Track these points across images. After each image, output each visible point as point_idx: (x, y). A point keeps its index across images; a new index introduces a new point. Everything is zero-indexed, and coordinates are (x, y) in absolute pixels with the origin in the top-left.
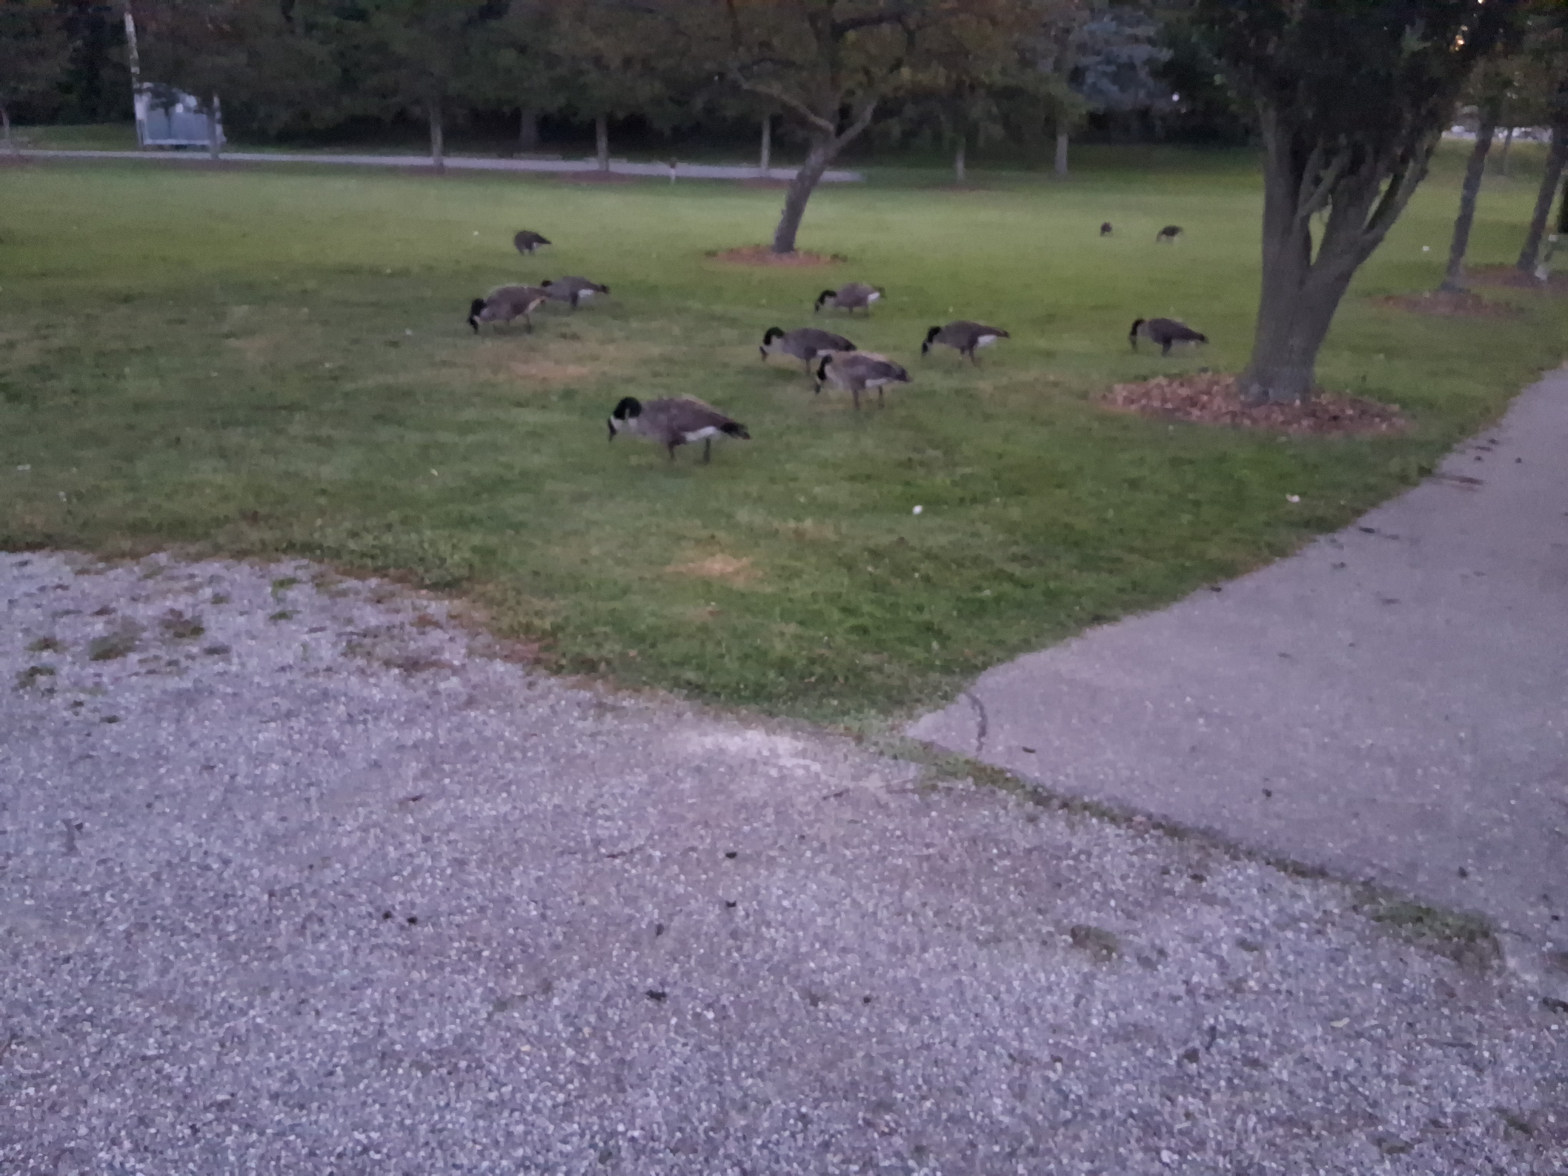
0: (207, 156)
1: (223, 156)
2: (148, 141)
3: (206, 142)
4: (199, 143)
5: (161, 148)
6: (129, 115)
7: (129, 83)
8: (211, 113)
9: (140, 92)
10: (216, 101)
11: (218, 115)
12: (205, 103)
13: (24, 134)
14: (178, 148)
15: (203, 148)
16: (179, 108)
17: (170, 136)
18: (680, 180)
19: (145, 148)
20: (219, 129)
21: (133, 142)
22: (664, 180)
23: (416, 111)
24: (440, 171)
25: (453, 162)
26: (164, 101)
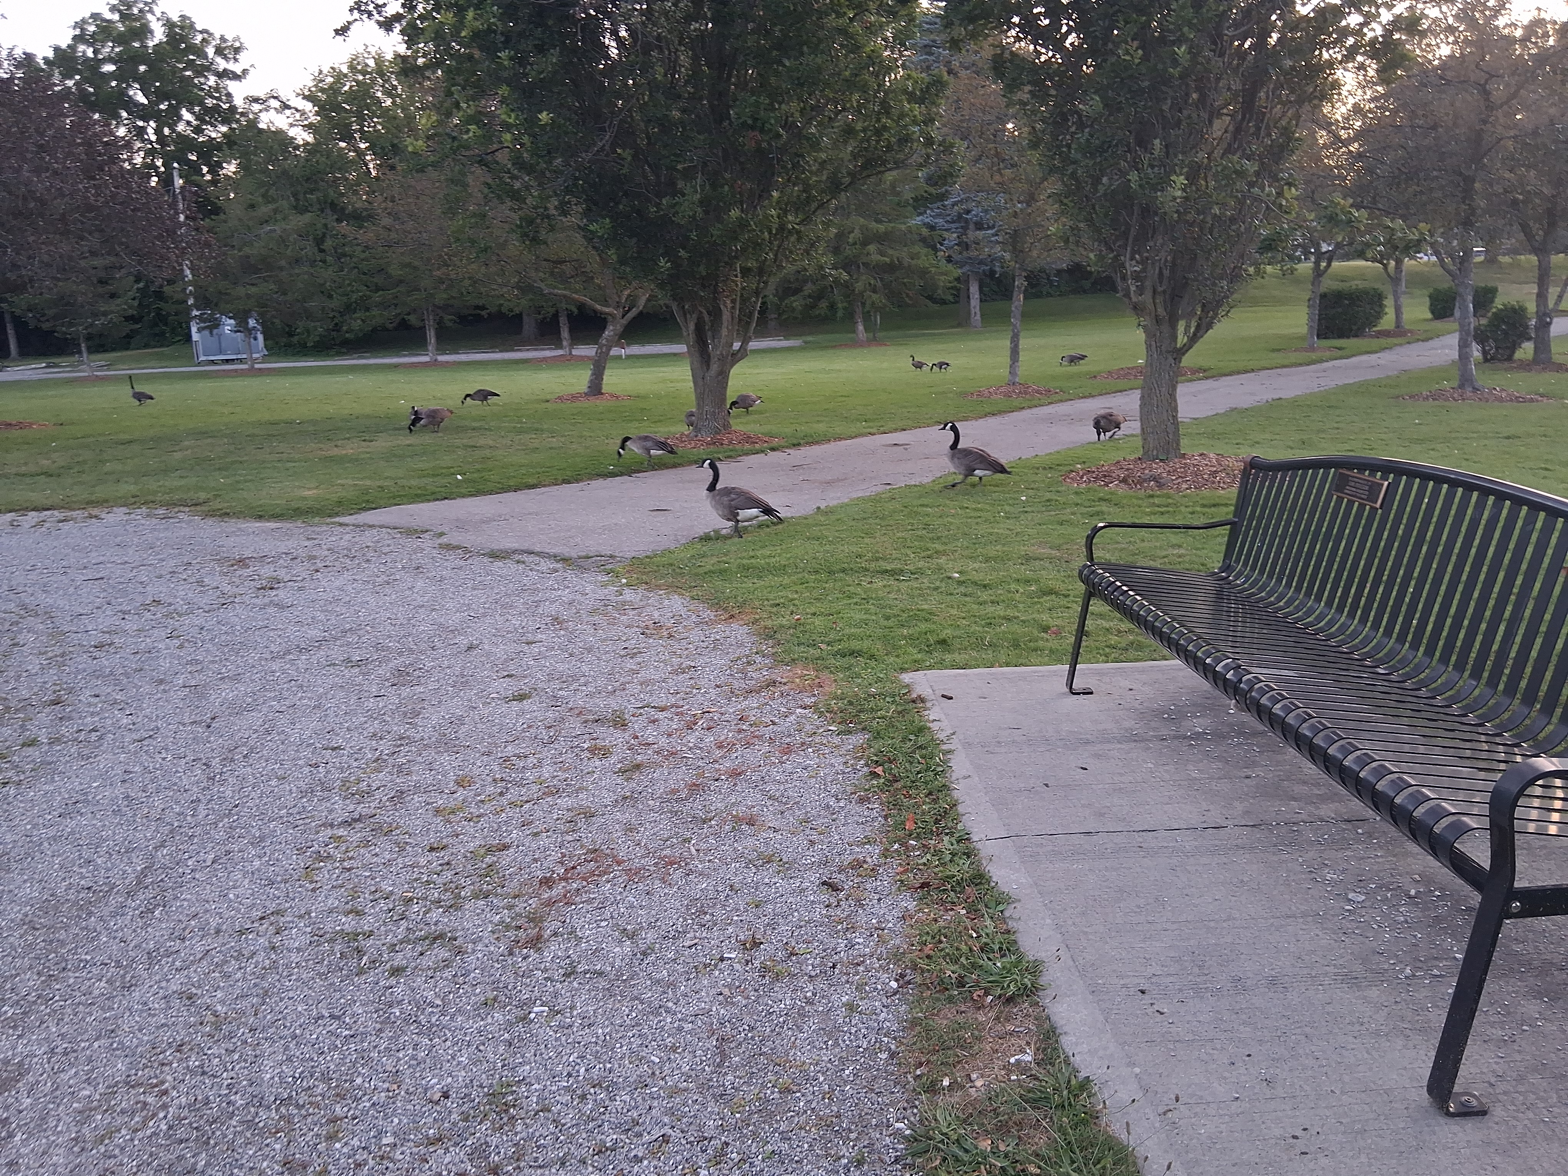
0: (248, 366)
1: (257, 366)
2: (202, 358)
3: (244, 356)
4: (240, 356)
5: (213, 362)
6: (188, 337)
7: (185, 313)
8: (249, 332)
9: (193, 320)
10: (252, 323)
11: (257, 332)
12: (242, 324)
13: (100, 359)
14: (227, 361)
15: (241, 361)
16: (225, 330)
17: (221, 353)
19: (199, 364)
20: (260, 343)
21: (190, 359)
23: (413, 319)
24: (434, 365)
25: (441, 358)
26: (213, 325)
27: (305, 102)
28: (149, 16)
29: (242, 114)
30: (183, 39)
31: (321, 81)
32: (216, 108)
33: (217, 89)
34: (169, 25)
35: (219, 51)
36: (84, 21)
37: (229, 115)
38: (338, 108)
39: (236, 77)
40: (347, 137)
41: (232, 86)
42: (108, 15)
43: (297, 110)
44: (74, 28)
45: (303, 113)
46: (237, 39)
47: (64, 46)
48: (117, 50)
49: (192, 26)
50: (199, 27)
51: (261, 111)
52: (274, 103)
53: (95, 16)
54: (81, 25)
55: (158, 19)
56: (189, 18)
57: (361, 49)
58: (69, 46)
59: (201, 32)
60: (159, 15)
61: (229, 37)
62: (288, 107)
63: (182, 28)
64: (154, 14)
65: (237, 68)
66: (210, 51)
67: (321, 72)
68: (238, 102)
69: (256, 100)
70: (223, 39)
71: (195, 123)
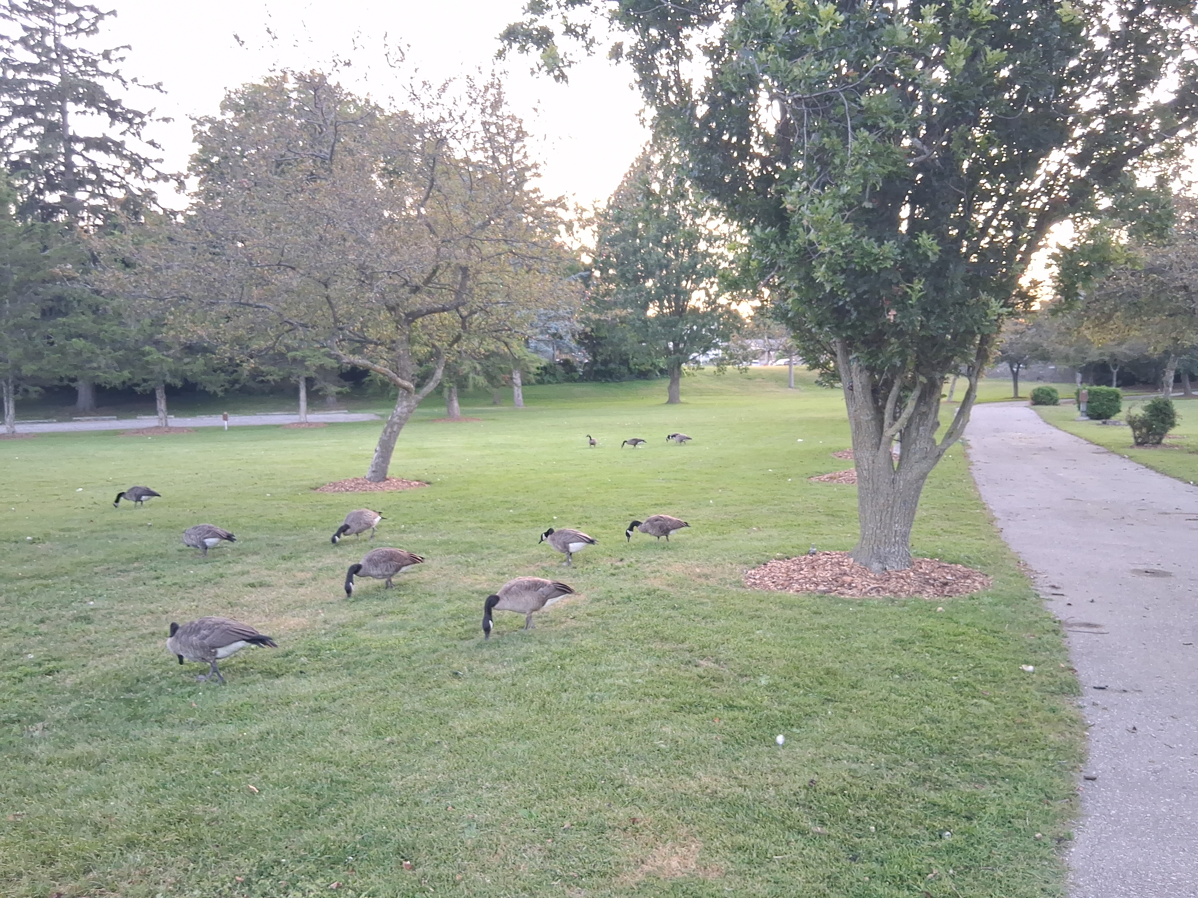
18: (231, 428)
22: (221, 429)
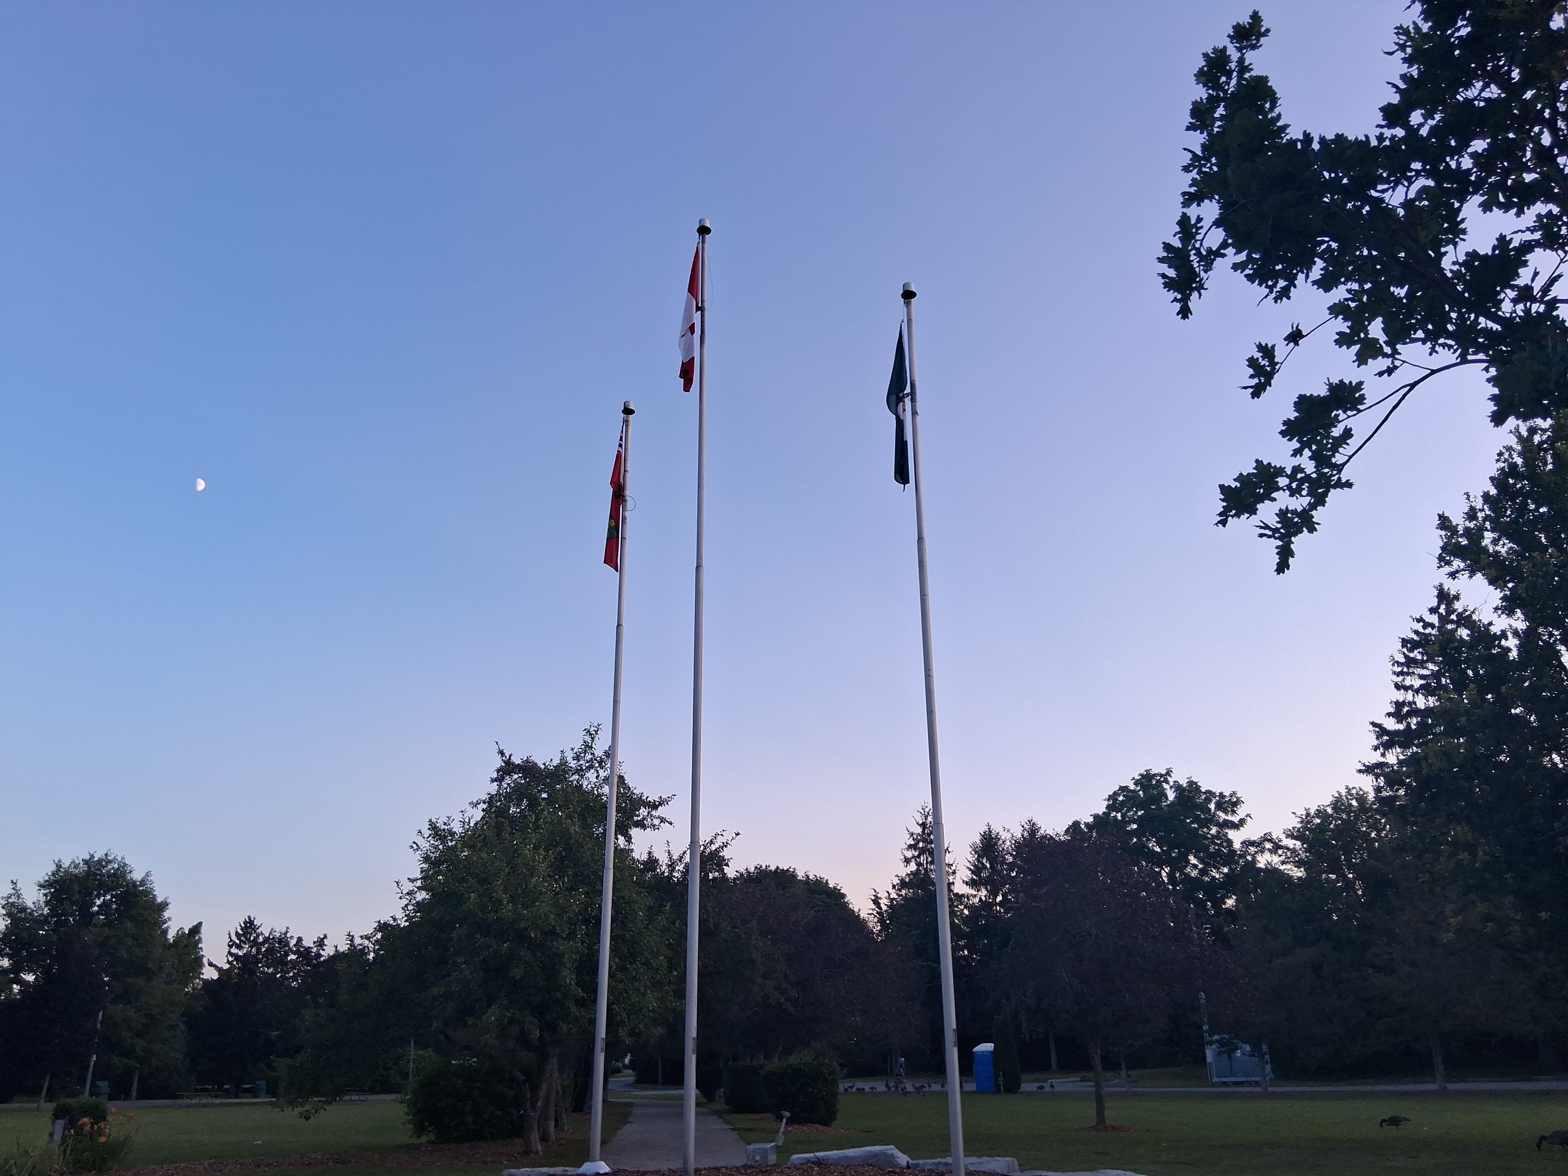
0: (1259, 1089)
1: (1270, 1089)
2: (1216, 1079)
3: (1258, 1079)
4: (1253, 1079)
5: (1225, 1084)
6: (1202, 1061)
7: (1202, 1037)
8: (1262, 1055)
9: (1211, 1043)
10: (1265, 1048)
11: (1267, 1057)
12: (1257, 1051)
14: (1238, 1084)
15: (1257, 1083)
16: (1238, 1053)
17: (1232, 1074)
19: (1213, 1085)
20: (1268, 1068)
21: (1203, 1080)
24: (1443, 1093)
25: (1451, 1087)
26: (1228, 1049)
27: (1294, 841)
28: (1165, 785)
29: (1241, 856)
30: (1191, 799)
31: (1308, 822)
32: (1218, 853)
33: (1217, 836)
34: (1178, 787)
35: (1219, 806)
36: (1115, 793)
37: (1230, 857)
38: (1326, 845)
39: (1236, 826)
40: (1335, 868)
41: (1232, 834)
42: (1132, 787)
43: (1288, 849)
44: (1109, 800)
45: (1293, 851)
46: (1233, 794)
47: (1100, 813)
48: (1140, 813)
49: (1198, 788)
50: (1203, 790)
51: (1256, 853)
52: (1268, 845)
53: (1123, 789)
54: (1113, 797)
55: (1171, 787)
56: (1196, 783)
57: (1344, 792)
58: (1104, 813)
59: (1204, 793)
60: (1172, 784)
61: (1227, 793)
62: (1281, 847)
63: (1190, 792)
64: (1168, 784)
65: (1235, 819)
66: (1212, 806)
67: (1308, 815)
68: (1237, 846)
69: (1252, 843)
70: (1222, 795)
71: (1200, 866)
